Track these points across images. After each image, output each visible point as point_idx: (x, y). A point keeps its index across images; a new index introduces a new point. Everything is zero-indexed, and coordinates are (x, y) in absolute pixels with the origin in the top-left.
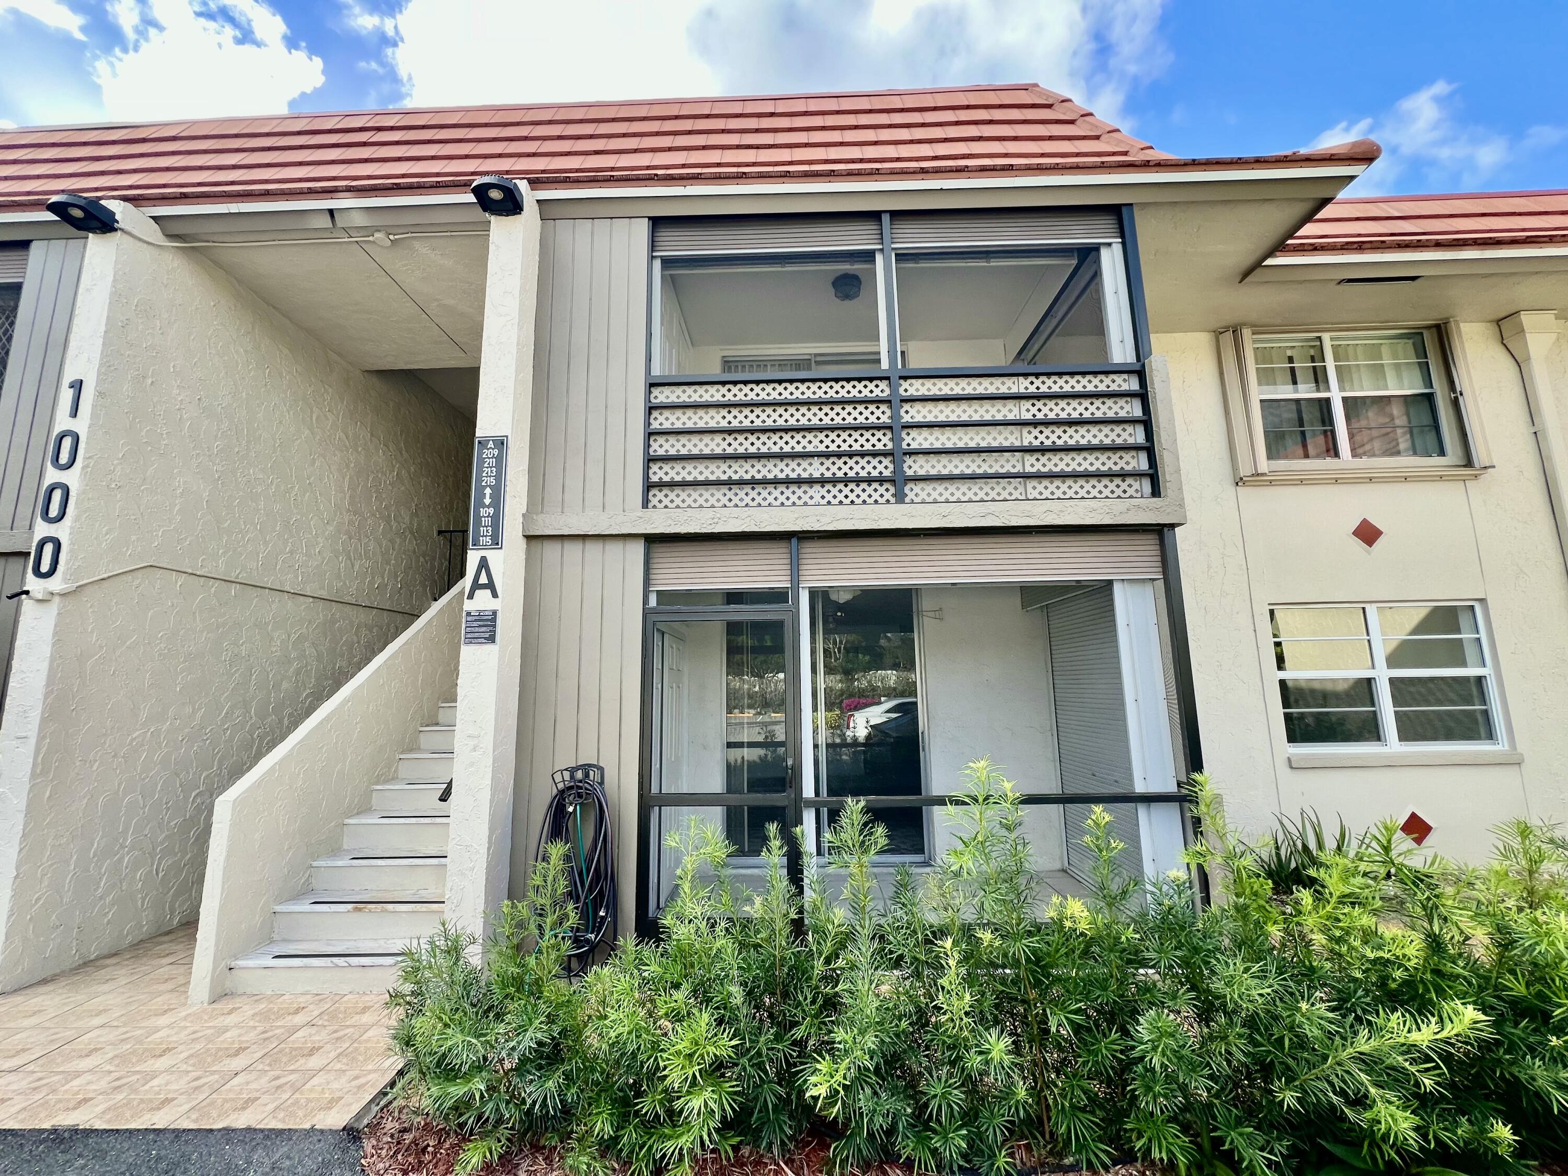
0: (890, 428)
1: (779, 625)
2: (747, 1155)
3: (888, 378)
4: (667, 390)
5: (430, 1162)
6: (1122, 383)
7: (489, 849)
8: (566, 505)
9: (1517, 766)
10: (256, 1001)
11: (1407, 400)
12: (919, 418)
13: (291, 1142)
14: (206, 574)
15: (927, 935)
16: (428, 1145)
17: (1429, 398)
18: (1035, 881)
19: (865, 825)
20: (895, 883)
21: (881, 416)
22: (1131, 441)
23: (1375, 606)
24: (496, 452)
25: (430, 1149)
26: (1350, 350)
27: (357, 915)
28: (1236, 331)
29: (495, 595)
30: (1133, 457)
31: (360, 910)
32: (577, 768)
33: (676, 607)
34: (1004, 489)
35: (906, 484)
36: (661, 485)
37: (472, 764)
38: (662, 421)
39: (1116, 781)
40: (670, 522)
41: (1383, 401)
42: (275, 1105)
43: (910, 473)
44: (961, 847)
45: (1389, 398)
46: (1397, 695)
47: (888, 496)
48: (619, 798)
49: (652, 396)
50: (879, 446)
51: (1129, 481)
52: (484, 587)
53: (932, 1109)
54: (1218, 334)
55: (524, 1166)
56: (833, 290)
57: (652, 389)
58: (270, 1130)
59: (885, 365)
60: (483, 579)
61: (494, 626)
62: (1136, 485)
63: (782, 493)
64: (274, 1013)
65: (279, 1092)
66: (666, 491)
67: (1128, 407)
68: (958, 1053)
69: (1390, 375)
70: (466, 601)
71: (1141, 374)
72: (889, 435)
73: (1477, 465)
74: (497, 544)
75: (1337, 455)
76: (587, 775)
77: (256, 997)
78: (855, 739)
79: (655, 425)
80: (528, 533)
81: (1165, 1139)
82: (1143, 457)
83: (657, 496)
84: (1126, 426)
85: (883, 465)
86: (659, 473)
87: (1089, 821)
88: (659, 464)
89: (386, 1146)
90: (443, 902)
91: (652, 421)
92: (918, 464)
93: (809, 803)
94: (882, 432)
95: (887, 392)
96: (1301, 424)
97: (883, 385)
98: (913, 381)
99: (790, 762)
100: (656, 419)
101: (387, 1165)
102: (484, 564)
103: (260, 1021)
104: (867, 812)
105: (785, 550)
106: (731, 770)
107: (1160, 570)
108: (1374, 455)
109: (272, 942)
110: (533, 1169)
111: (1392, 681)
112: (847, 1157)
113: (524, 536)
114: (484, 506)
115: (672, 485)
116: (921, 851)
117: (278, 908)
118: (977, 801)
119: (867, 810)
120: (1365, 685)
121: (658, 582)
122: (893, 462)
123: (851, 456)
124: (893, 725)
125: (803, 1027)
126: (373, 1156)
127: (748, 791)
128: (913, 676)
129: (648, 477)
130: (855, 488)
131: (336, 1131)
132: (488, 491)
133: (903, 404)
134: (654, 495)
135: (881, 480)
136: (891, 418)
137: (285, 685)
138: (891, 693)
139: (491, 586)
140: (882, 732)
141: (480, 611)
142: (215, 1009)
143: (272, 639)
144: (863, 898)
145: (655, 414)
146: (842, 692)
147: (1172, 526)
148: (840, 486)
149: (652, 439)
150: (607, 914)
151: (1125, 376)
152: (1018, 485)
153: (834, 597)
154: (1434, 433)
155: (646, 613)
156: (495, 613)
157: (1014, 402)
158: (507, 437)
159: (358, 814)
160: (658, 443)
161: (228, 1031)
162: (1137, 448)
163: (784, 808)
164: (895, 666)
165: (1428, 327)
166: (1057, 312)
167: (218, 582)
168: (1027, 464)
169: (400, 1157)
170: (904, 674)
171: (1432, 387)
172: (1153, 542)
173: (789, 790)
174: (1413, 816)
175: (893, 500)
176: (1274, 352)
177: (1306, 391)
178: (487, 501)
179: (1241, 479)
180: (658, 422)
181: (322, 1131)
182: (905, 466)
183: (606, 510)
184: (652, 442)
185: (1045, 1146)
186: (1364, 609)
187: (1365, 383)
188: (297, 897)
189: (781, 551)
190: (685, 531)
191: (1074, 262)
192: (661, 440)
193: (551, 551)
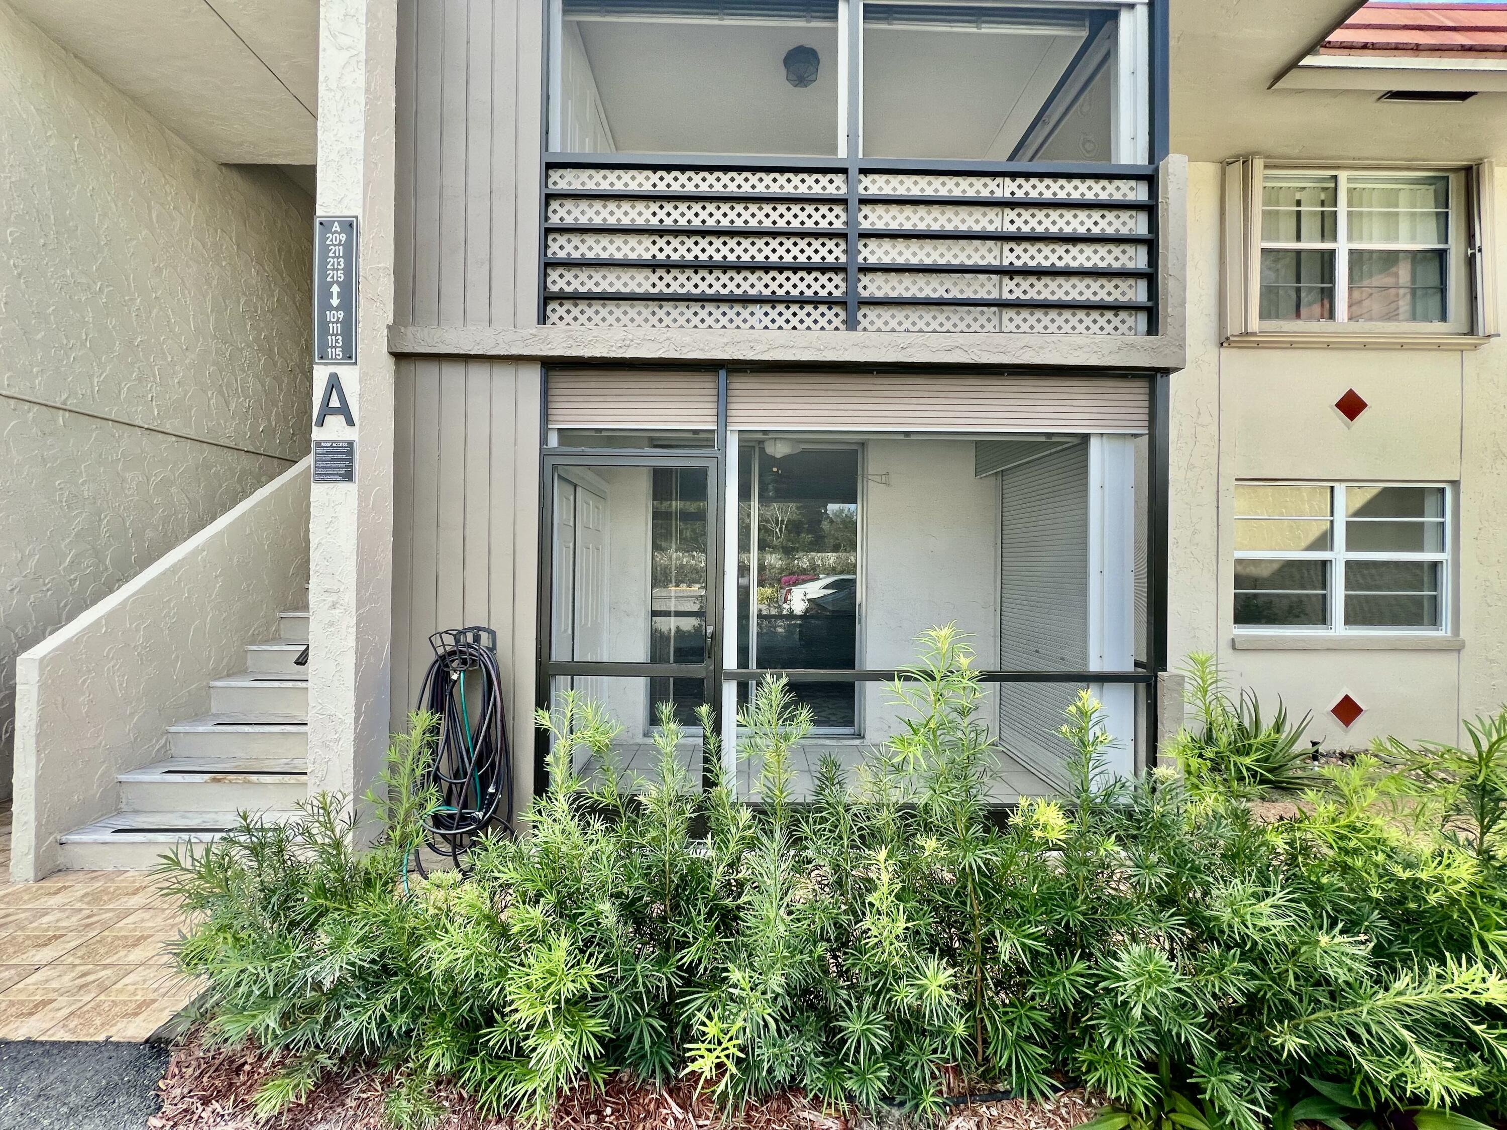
0: (844, 236)
1: (703, 472)
2: (626, 1079)
3: (844, 171)
4: (569, 174)
5: (244, 1084)
6: (1128, 192)
7: (357, 719)
8: (442, 317)
9: (1456, 654)
10: (92, 879)
11: (1415, 256)
12: (880, 225)
13: (76, 1060)
14: (16, 395)
15: (853, 840)
16: (246, 1062)
17: (1441, 255)
18: (989, 774)
19: (786, 707)
20: (819, 776)
21: (834, 220)
22: (1131, 265)
23: (1344, 485)
24: (343, 237)
25: (247, 1068)
26: (1365, 195)
27: (216, 787)
28: (1246, 161)
29: (350, 422)
30: (1130, 286)
31: (219, 780)
32: (463, 632)
33: (579, 449)
34: (975, 320)
35: (859, 309)
36: (562, 297)
37: (331, 624)
38: (564, 214)
39: (1063, 659)
40: (571, 342)
41: (1390, 258)
42: (70, 1010)
43: (865, 294)
44: (908, 734)
45: (1397, 252)
46: (1352, 577)
47: (837, 322)
48: (514, 665)
49: (551, 181)
50: (830, 259)
51: (1123, 315)
52: (335, 412)
53: (849, 1049)
54: (1225, 164)
55: (355, 1092)
56: (783, 71)
57: (551, 172)
58: (54, 1043)
59: (842, 152)
60: (335, 403)
61: (351, 461)
62: (1130, 321)
63: (710, 314)
64: (109, 893)
65: (82, 992)
66: (568, 305)
67: (1131, 224)
68: (885, 983)
69: (1404, 227)
70: (314, 428)
71: (1151, 180)
72: (843, 246)
73: (1481, 334)
74: (350, 358)
75: (1331, 316)
76: (477, 639)
77: (93, 874)
78: (791, 611)
79: (554, 220)
80: (394, 350)
81: (1126, 1076)
82: (1142, 286)
83: (556, 310)
84: (1126, 247)
85: (834, 283)
86: (559, 282)
87: (1073, 709)
88: (560, 271)
89: (194, 1063)
90: (305, 774)
91: (550, 214)
92: (876, 284)
93: (730, 676)
94: (834, 241)
95: (844, 190)
96: (1298, 280)
97: (839, 179)
98: (876, 177)
99: (710, 630)
100: (555, 211)
101: (186, 1091)
102: (334, 384)
103: (88, 903)
104: (789, 691)
105: (712, 385)
106: (657, 640)
107: (1146, 423)
108: (1371, 319)
109: (119, 812)
110: (364, 1096)
111: (1348, 563)
112: (743, 1091)
113: (391, 353)
114: (331, 308)
115: (576, 298)
116: (850, 722)
117: (123, 778)
118: (934, 679)
119: (792, 687)
120: (1319, 568)
121: (558, 418)
122: (845, 280)
123: (795, 270)
124: (830, 599)
125: (693, 949)
126: (174, 1076)
127: (675, 661)
128: (853, 559)
129: (545, 287)
130: (798, 310)
131: (136, 1044)
132: (335, 289)
133: (863, 207)
134: (554, 310)
135: (830, 302)
136: (846, 223)
137: (149, 534)
138: (833, 571)
139: (344, 411)
140: (818, 605)
141: (333, 442)
142: (41, 888)
143: (124, 480)
144: (778, 793)
145: (554, 205)
146: (782, 570)
147: (1166, 371)
148: (781, 308)
149: (550, 238)
150: (497, 790)
151: (1133, 183)
152: (992, 317)
153: (770, 450)
154: (1438, 297)
155: (544, 454)
156: (351, 444)
157: (997, 210)
158: (356, 217)
159: (228, 675)
160: (558, 244)
161: (47, 914)
162: (1135, 275)
163: (701, 681)
164: (836, 549)
165: (1456, 170)
166: (1049, 117)
167: (36, 407)
168: (1005, 290)
169: (205, 1079)
170: (843, 555)
171: (1447, 242)
172: (1142, 391)
173: (707, 660)
174: (1347, 699)
175: (842, 327)
176: (1282, 195)
177: (1311, 244)
178: (335, 302)
179: (1228, 339)
180: (558, 216)
181: (118, 1045)
182: (860, 285)
183: (493, 326)
184: (550, 242)
185: (977, 1069)
186: (1332, 488)
187: (1376, 232)
188: (144, 766)
189: (707, 385)
190: (590, 355)
191: (1084, 34)
192: (562, 240)
193: (426, 374)
